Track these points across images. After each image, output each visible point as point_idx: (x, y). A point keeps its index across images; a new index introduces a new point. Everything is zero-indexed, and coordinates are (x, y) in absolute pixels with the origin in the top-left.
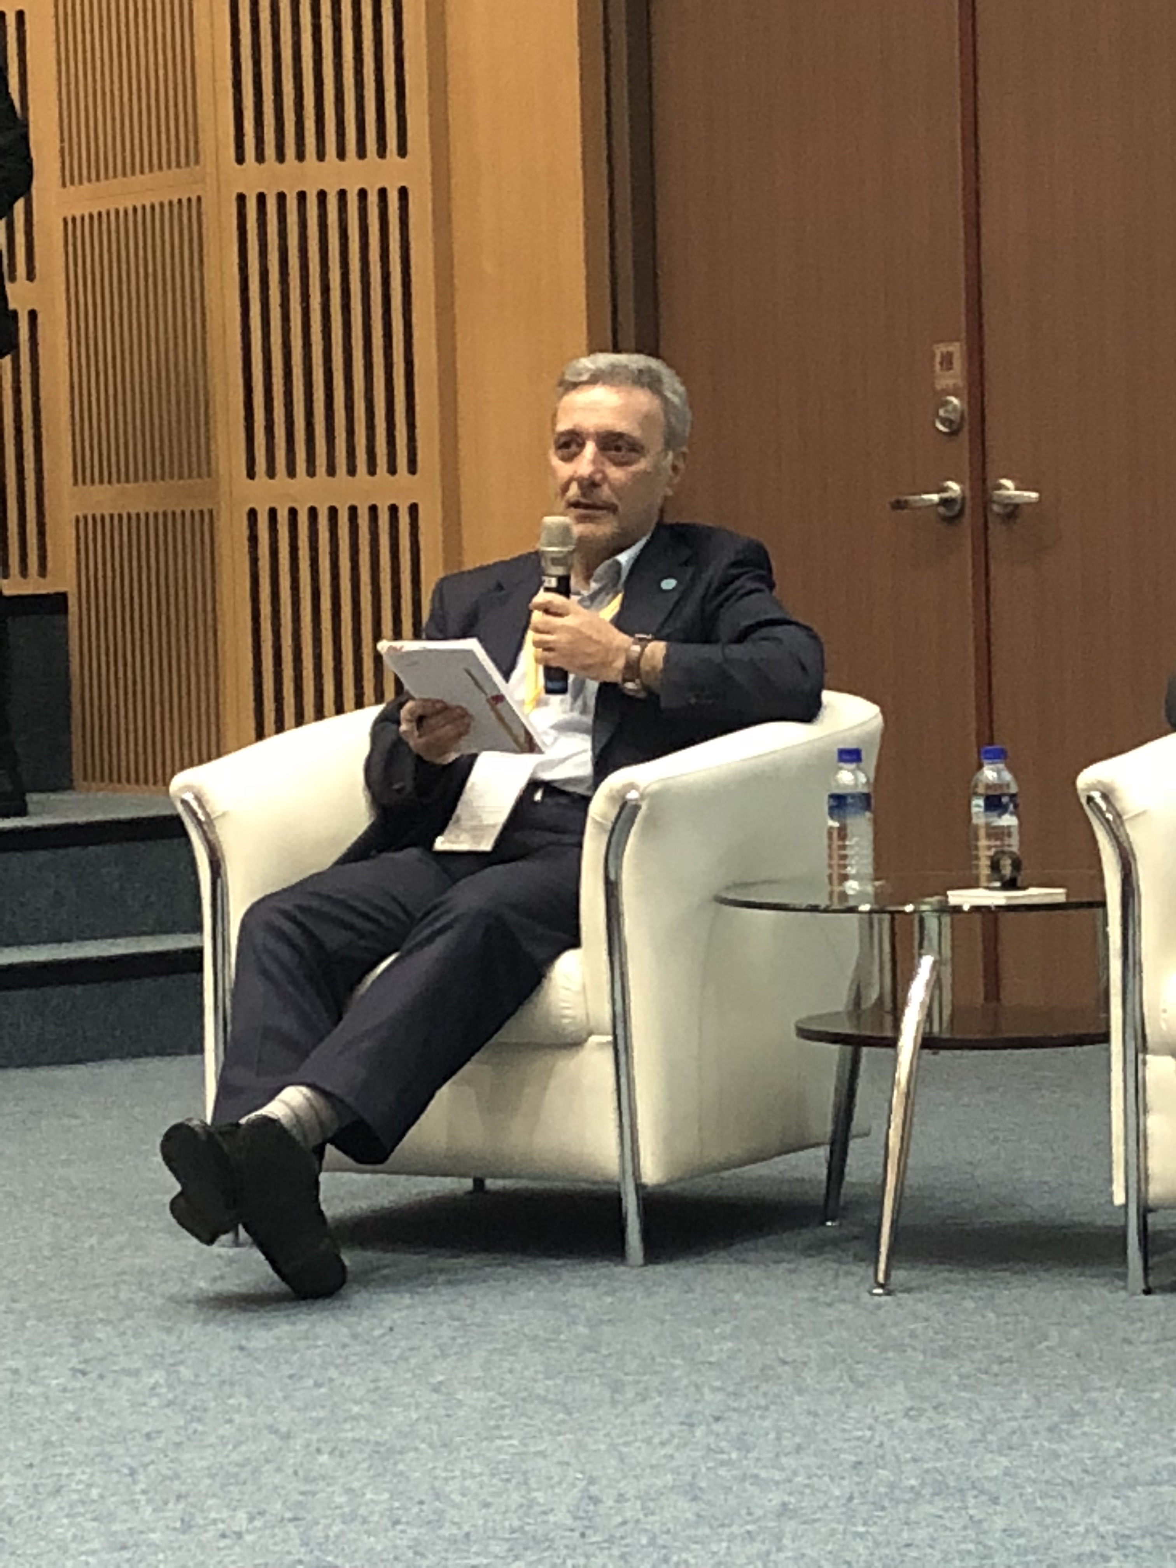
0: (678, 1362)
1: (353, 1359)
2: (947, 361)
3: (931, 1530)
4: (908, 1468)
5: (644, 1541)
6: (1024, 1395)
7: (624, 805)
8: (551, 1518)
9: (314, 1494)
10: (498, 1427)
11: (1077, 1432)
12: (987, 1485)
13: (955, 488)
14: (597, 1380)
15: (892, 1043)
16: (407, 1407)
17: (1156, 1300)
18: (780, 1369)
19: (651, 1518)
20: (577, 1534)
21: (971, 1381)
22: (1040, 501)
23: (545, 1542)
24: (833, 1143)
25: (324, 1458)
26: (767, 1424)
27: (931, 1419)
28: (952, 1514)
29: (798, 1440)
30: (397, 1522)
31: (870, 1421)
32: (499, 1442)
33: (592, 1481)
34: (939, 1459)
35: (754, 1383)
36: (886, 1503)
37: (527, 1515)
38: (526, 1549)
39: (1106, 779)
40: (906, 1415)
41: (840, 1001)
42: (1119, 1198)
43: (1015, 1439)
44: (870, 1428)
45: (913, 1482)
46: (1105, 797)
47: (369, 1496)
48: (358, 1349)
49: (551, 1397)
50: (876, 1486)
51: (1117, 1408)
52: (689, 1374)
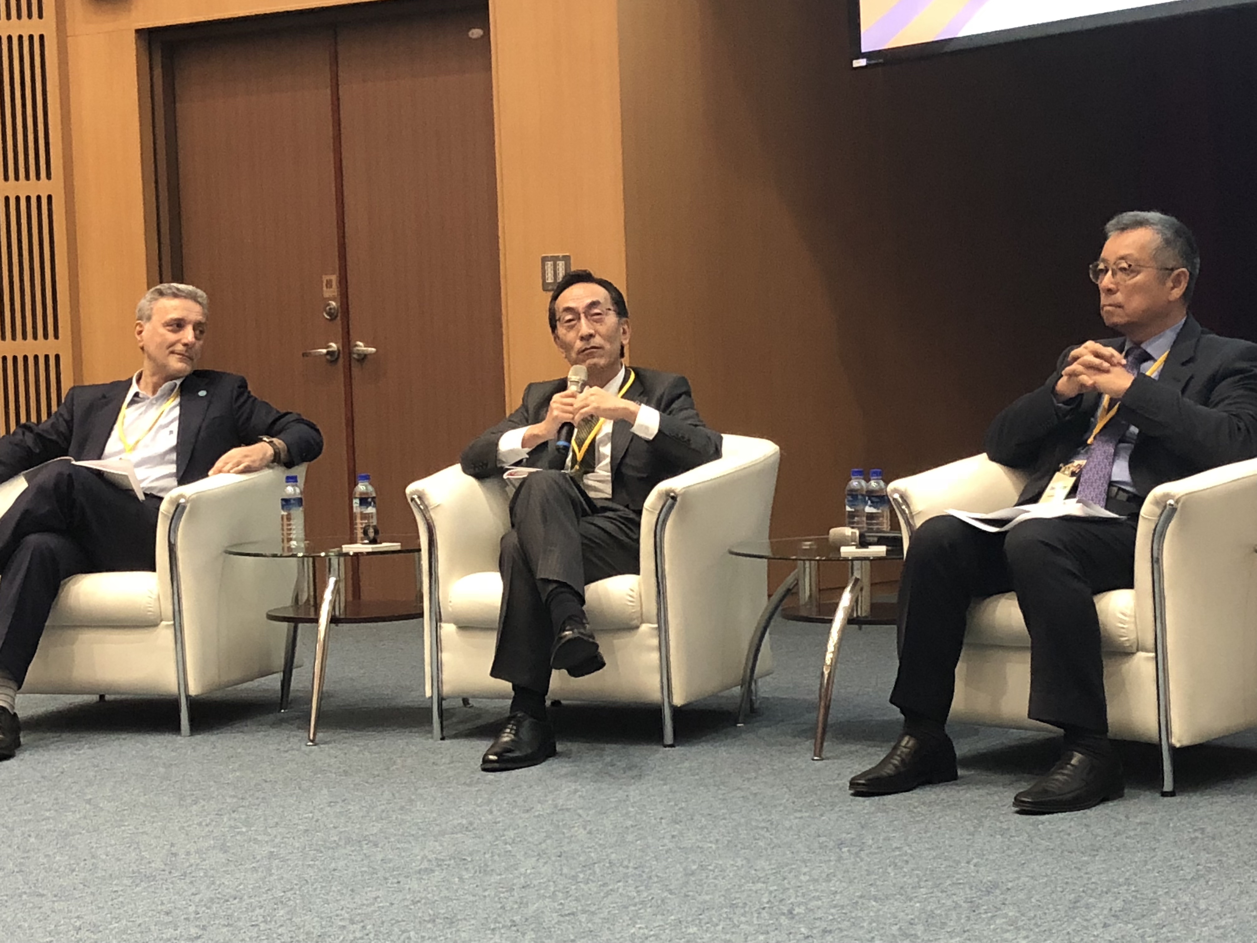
0: (212, 783)
1: (44, 789)
2: (329, 284)
3: (346, 862)
4: (333, 832)
5: (202, 874)
6: (387, 793)
7: (178, 505)
8: (153, 865)
9: (28, 858)
10: (121, 820)
11: (414, 810)
12: (371, 838)
13: (334, 346)
14: (171, 795)
15: (316, 621)
16: (74, 812)
17: (447, 742)
18: (264, 785)
19: (204, 863)
20: (167, 872)
21: (360, 787)
22: (377, 351)
23: (150, 878)
24: (284, 672)
25: (32, 840)
26: (260, 813)
27: (342, 807)
28: (355, 853)
29: (276, 820)
30: (73, 870)
31: (311, 809)
32: (123, 828)
33: (172, 845)
34: (347, 827)
35: (251, 792)
36: (322, 849)
37: (141, 864)
38: (142, 881)
39: (420, 489)
40: (329, 806)
41: (288, 601)
42: (428, 694)
43: (384, 815)
44: (311, 812)
45: (336, 838)
46: (419, 498)
47: (58, 858)
48: (46, 783)
49: (148, 804)
50: (317, 841)
51: (433, 797)
52: (218, 789)
